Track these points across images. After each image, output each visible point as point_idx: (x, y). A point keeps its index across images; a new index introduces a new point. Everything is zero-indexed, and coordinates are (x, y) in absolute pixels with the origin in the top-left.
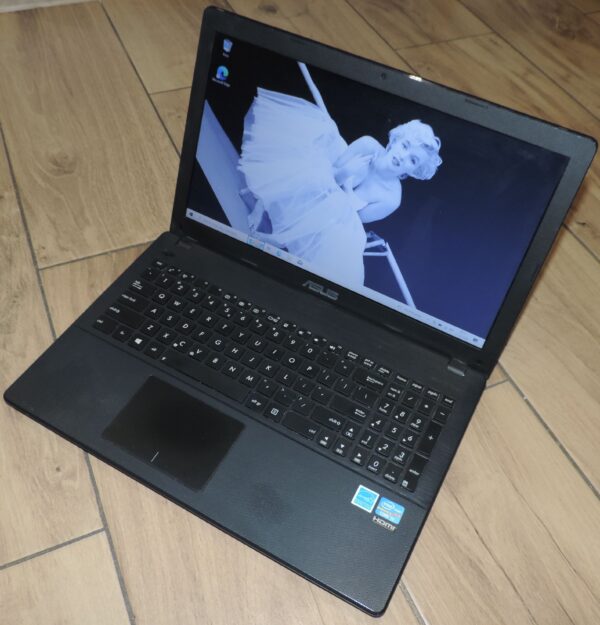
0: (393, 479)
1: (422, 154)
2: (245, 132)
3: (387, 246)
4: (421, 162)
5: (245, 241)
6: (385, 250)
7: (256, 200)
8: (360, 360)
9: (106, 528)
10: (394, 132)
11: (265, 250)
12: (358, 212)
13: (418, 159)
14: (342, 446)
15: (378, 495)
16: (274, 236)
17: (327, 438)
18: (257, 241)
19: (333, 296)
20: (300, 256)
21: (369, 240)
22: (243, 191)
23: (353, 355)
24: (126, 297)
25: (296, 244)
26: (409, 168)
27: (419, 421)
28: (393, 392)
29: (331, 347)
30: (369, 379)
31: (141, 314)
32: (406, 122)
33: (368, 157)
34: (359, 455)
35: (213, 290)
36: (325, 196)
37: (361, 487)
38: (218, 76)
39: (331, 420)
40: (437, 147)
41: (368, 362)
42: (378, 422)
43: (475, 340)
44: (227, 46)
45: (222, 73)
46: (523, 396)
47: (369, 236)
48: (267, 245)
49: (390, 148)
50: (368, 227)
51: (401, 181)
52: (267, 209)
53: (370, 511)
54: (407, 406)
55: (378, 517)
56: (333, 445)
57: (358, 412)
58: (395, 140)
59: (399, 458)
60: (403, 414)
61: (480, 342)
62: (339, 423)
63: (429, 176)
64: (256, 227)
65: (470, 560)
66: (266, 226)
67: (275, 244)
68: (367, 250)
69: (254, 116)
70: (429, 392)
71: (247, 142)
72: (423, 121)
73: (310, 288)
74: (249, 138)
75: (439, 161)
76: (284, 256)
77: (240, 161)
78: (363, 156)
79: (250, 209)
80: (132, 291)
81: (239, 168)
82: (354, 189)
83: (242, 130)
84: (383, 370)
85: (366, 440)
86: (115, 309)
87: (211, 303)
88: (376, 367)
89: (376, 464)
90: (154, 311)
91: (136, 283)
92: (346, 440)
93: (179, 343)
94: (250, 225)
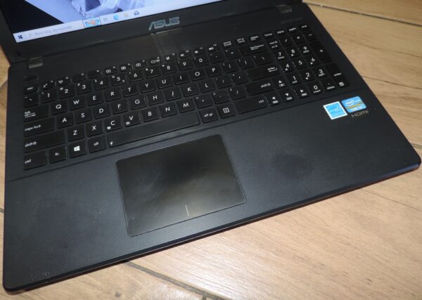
0: (333, 87)
5: (82, 27)
8: (235, 42)
9: (204, 295)
11: (103, 23)
14: (287, 94)
15: (338, 102)
17: (274, 98)
19: (176, 21)
20: (133, 7)
23: (228, 44)
24: (29, 129)
27: (305, 48)
28: (273, 45)
29: (210, 49)
30: (252, 49)
31: (56, 130)
34: (302, 91)
35: (93, 75)
37: (325, 106)
39: (262, 86)
41: (240, 41)
42: (288, 66)
48: (101, 18)
53: (346, 114)
54: (289, 46)
55: (353, 113)
56: (282, 98)
57: (270, 70)
59: (322, 74)
60: (293, 51)
62: (269, 84)
64: (84, 9)
67: (109, 12)
70: (290, 30)
73: (156, 28)
76: (121, 17)
80: (30, 122)
84: (253, 38)
85: (294, 80)
86: (31, 144)
87: (102, 83)
88: (247, 39)
89: (315, 87)
90: (65, 120)
91: (27, 114)
92: (285, 90)
93: (110, 125)
94: (78, 10)
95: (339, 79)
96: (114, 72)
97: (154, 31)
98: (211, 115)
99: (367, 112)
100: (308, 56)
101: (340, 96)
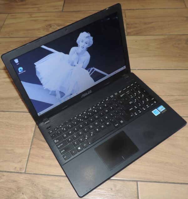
0: (153, 104)
1: (87, 40)
2: (39, 78)
3: (94, 68)
4: (88, 42)
5: (60, 104)
6: (94, 69)
7: (55, 91)
8: (114, 95)
9: (137, 181)
10: (77, 41)
11: (66, 100)
12: (82, 67)
13: (87, 42)
14: (139, 111)
15: (156, 109)
16: (66, 95)
17: (135, 113)
18: (63, 101)
19: (90, 92)
20: (76, 92)
21: (89, 71)
22: (50, 93)
23: (112, 96)
24: (59, 146)
25: (73, 91)
26: (87, 46)
27: (139, 91)
28: (128, 93)
29: (107, 100)
30: (121, 96)
32: (79, 36)
33: (76, 52)
34: (143, 108)
36: (72, 72)
37: (152, 112)
38: (20, 72)
39: (130, 110)
40: (89, 35)
41: (116, 94)
42: (135, 100)
43: (124, 68)
44: (16, 61)
45: (21, 70)
46: (136, 69)
47: (88, 70)
48: (66, 99)
49: (79, 46)
50: (86, 69)
51: (87, 51)
52: (59, 90)
53: (160, 113)
54: (133, 92)
55: (162, 112)
57: (130, 103)
58: (79, 43)
59: (148, 100)
60: (135, 94)
61: (125, 67)
62: (132, 108)
63: (92, 43)
64: (60, 98)
65: (175, 100)
66: (62, 94)
67: (68, 96)
68: (90, 74)
69: (39, 72)
70: (131, 85)
71: (42, 80)
72: (82, 32)
73: (84, 96)
74: (42, 78)
75: (92, 38)
76: (72, 96)
77: (44, 87)
78: (74, 53)
79: (55, 95)
80: (58, 143)
81: (44, 89)
82: (77, 63)
83: (38, 78)
84: (120, 92)
85: (139, 105)
86: (63, 151)
87: (75, 123)
88: (118, 93)
89: (147, 106)
90: (70, 140)
91: (55, 141)
92: (138, 109)
93: (86, 137)
94: (58, 99)
95: (154, 100)
96: (77, 117)
97: (84, 97)
98: (117, 125)
99: (166, 110)
100: (141, 95)
101: (156, 106)
